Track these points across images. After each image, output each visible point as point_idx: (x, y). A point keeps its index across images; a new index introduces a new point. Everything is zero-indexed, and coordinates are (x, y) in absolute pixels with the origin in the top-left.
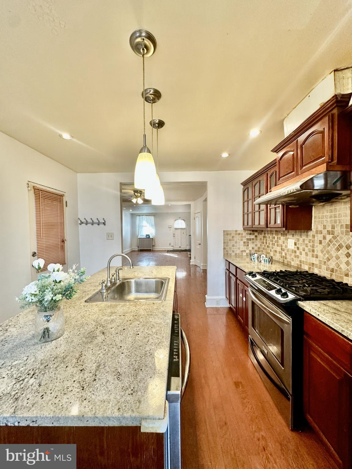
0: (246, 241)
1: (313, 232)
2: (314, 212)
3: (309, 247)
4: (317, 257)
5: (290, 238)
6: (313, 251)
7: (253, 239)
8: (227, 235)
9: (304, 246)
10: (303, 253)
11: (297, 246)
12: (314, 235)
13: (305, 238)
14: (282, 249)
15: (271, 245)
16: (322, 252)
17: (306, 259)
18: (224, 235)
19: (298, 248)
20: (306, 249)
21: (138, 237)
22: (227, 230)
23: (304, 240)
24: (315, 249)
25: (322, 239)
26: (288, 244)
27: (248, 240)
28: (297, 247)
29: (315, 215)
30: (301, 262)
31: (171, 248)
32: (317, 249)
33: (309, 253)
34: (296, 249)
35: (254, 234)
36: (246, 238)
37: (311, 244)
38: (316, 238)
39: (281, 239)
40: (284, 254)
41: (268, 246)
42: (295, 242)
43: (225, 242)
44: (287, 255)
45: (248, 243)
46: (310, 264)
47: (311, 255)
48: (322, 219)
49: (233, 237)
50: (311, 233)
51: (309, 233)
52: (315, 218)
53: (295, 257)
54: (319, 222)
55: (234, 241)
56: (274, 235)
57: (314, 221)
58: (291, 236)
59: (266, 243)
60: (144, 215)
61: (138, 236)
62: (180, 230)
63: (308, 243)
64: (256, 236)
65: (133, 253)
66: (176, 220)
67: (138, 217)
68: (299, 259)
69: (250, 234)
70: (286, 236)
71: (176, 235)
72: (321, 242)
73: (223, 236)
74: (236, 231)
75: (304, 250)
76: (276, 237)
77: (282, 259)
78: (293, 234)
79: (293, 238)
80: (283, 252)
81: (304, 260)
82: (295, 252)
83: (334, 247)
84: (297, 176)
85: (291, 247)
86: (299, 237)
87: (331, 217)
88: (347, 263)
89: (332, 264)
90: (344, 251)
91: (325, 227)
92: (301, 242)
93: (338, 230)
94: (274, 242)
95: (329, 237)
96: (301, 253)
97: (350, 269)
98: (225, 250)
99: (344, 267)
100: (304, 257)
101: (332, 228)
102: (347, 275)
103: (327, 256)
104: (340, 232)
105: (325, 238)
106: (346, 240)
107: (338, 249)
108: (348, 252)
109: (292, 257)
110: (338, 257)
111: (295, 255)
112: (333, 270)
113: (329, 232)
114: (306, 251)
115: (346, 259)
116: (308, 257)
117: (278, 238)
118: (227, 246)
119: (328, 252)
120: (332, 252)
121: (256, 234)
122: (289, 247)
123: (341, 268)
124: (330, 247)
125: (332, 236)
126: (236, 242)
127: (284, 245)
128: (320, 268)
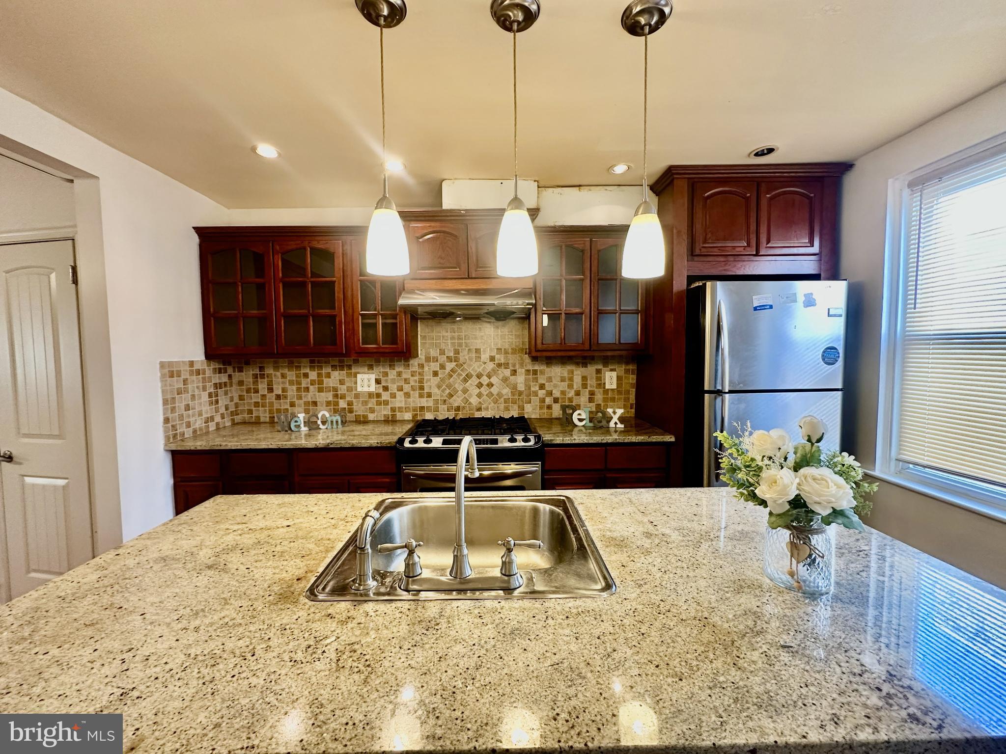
0: (212, 390)
1: (419, 359)
2: (422, 329)
3: (412, 383)
4: (429, 395)
5: (363, 373)
6: (422, 388)
7: (225, 383)
8: (170, 377)
9: (402, 383)
10: (400, 394)
11: (383, 384)
12: (422, 365)
13: (403, 370)
14: (336, 396)
15: (291, 393)
16: (439, 387)
17: (406, 404)
18: (163, 376)
19: (386, 389)
20: (407, 388)
22: (169, 362)
23: (399, 374)
24: (425, 385)
25: (437, 369)
26: (356, 383)
27: (217, 388)
28: (383, 387)
29: (423, 334)
30: (393, 410)
32: (429, 383)
33: (412, 392)
34: (381, 391)
35: (226, 372)
36: (213, 382)
37: (417, 378)
38: (426, 369)
39: (332, 377)
40: (342, 404)
42: (376, 379)
43: (167, 401)
44: (355, 404)
45: (217, 396)
46: (415, 410)
47: (417, 395)
48: (436, 340)
49: (185, 381)
50: (414, 362)
51: (411, 363)
52: (423, 338)
53: (377, 405)
54: (431, 344)
55: (188, 393)
56: (306, 370)
57: (422, 343)
58: (366, 369)
59: (271, 390)
63: (409, 376)
64: (230, 376)
68: (389, 407)
69: (220, 371)
70: (350, 369)
72: (435, 374)
73: (162, 381)
74: (192, 363)
75: (400, 389)
76: (313, 375)
78: (372, 365)
79: (370, 371)
80: (341, 401)
81: (403, 405)
82: (378, 395)
83: (459, 378)
84: (469, 278)
85: (366, 389)
86: (388, 370)
87: (453, 338)
88: (479, 395)
89: (457, 401)
90: (474, 381)
91: (442, 352)
92: (393, 377)
93: (464, 356)
94: (303, 385)
95: (450, 366)
96: (393, 396)
97: (484, 401)
98: (170, 425)
99: (474, 401)
100: (401, 402)
101: (455, 354)
102: (479, 409)
103: (447, 391)
104: (467, 358)
105: (442, 367)
106: (476, 368)
107: (465, 380)
108: (480, 382)
109: (370, 405)
110: (465, 391)
111: (377, 401)
112: (458, 409)
113: (449, 359)
114: (405, 391)
115: (478, 391)
116: (411, 400)
117: (319, 375)
118: (173, 410)
119: (449, 386)
120: (456, 386)
121: (230, 370)
122: (359, 389)
123: (470, 403)
124: (452, 379)
125: (455, 363)
126: (193, 396)
127: (344, 387)
128: (437, 410)
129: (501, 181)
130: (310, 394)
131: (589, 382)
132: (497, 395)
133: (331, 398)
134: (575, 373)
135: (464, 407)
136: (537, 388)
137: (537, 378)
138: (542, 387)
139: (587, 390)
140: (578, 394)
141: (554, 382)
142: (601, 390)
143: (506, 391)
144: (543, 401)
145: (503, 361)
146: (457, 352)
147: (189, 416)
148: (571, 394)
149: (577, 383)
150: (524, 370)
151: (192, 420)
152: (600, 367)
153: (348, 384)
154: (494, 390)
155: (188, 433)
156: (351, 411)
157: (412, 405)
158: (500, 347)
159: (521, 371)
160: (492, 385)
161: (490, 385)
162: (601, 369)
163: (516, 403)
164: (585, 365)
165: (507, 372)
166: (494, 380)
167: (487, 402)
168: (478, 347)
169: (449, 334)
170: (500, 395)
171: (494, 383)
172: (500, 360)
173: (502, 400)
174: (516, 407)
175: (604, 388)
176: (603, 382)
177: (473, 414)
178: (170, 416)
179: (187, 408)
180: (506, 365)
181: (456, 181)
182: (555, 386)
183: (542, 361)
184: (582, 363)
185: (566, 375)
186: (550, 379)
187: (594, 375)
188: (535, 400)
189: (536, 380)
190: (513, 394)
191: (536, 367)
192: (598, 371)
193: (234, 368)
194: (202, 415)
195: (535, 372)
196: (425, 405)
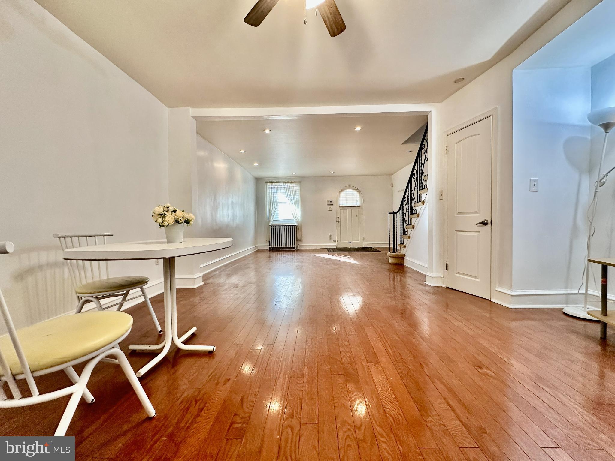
21: (269, 224)
31: (333, 245)
60: (280, 181)
61: (269, 222)
62: (349, 210)
65: (259, 255)
66: (342, 191)
67: (268, 186)
71: (342, 219)
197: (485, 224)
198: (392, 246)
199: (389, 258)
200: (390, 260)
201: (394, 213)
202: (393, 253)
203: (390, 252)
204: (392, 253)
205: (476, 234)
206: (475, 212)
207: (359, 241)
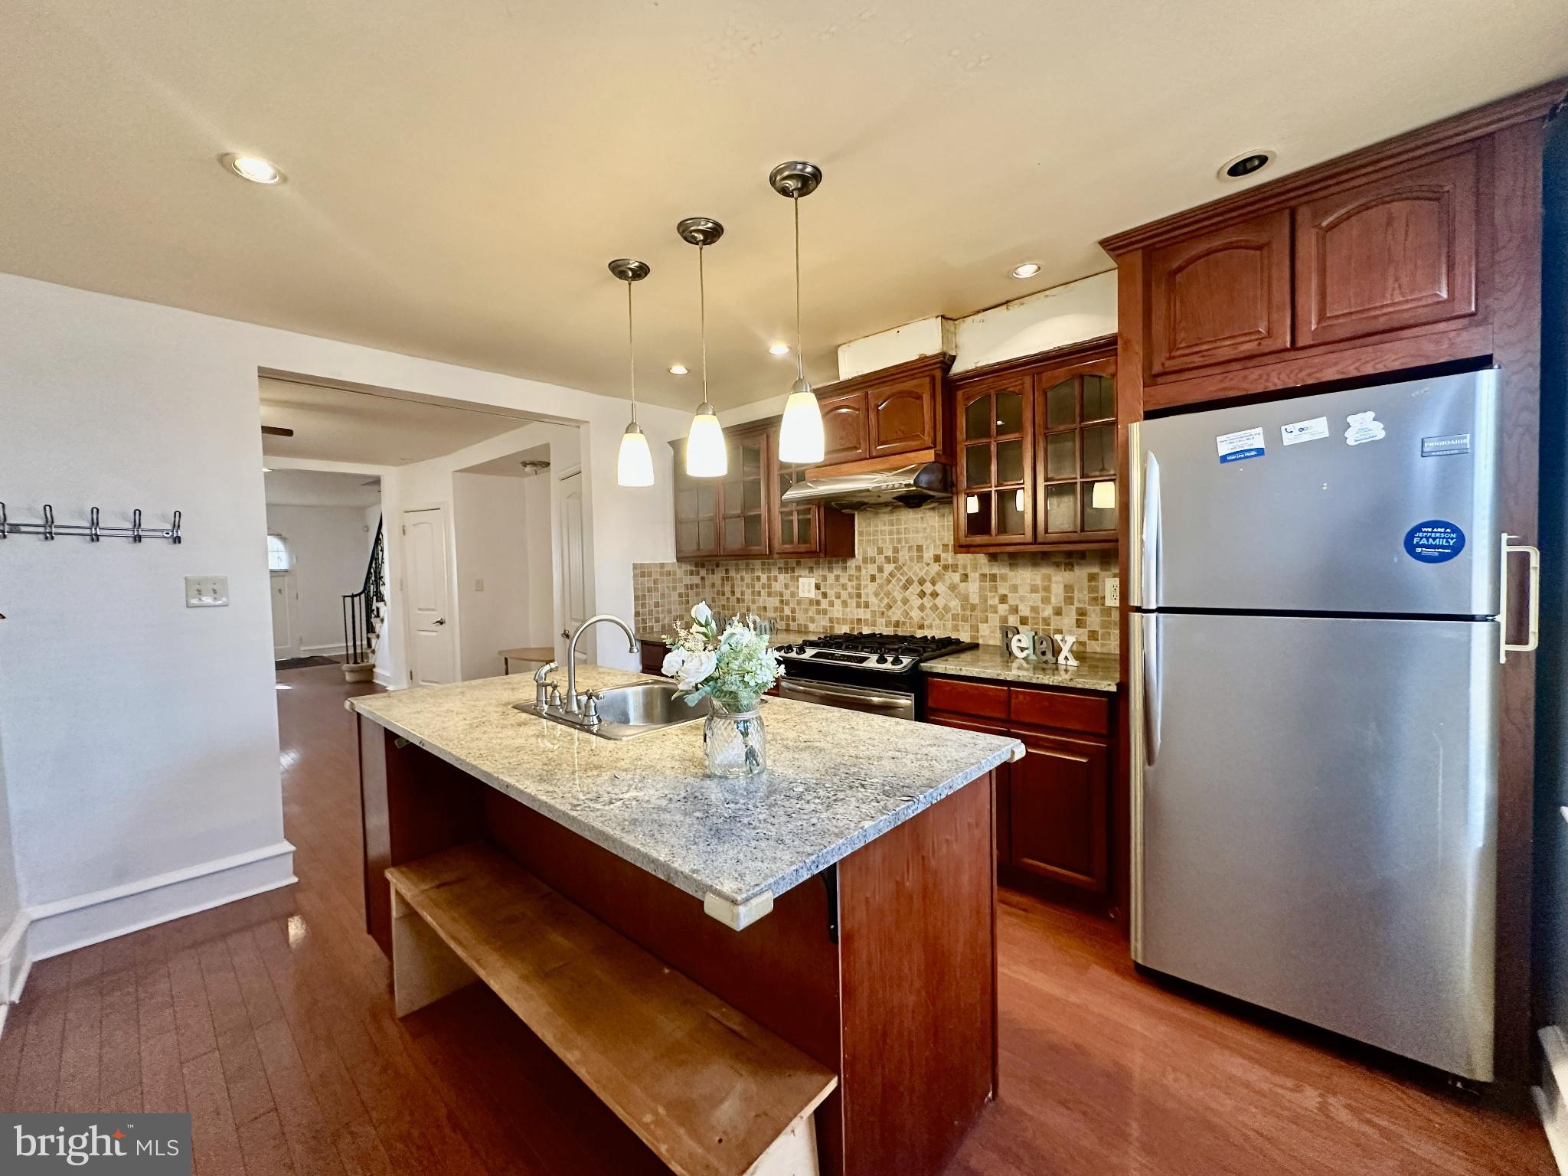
0: (683, 591)
1: (857, 560)
2: (858, 523)
3: (850, 590)
4: (867, 606)
5: (805, 577)
6: (859, 596)
7: (697, 586)
8: (641, 577)
9: (839, 589)
10: (838, 602)
11: (822, 590)
12: (860, 567)
13: (841, 574)
14: (782, 601)
15: (748, 597)
16: (876, 595)
17: (843, 614)
18: (635, 576)
19: (825, 595)
20: (844, 595)
22: (641, 564)
23: (837, 578)
24: (862, 591)
25: (875, 572)
26: (798, 588)
27: (688, 589)
28: (823, 593)
29: (860, 529)
30: (831, 620)
32: (866, 591)
33: (849, 601)
34: (820, 598)
35: (698, 574)
36: (684, 583)
37: (854, 583)
38: (863, 572)
39: (779, 580)
40: (787, 611)
41: (738, 599)
42: (816, 584)
43: (638, 597)
44: (797, 611)
46: (852, 622)
47: (855, 605)
48: (874, 536)
49: (656, 582)
50: (852, 564)
51: (848, 564)
52: (861, 534)
53: (818, 612)
54: (869, 541)
55: (658, 591)
56: (759, 573)
57: (859, 540)
58: (807, 571)
59: (733, 593)
63: (846, 581)
64: (703, 578)
68: (828, 616)
69: (692, 574)
70: (794, 572)
72: (873, 578)
73: (634, 580)
74: (662, 565)
75: (838, 597)
76: (764, 578)
77: (783, 623)
78: (813, 567)
79: (811, 575)
80: (786, 607)
81: (841, 616)
82: (818, 603)
83: (898, 584)
84: (871, 458)
85: (807, 595)
86: (826, 573)
87: (891, 533)
88: (922, 608)
89: (896, 614)
90: (915, 588)
91: (880, 551)
92: (832, 582)
93: (904, 555)
94: (757, 589)
95: (889, 568)
96: (831, 604)
97: (927, 615)
98: (640, 618)
99: (915, 614)
100: (838, 611)
101: (893, 553)
102: (921, 627)
103: (886, 601)
104: (907, 558)
105: (881, 570)
106: (918, 571)
107: (905, 588)
108: (922, 591)
109: (810, 614)
110: (905, 601)
111: (817, 609)
112: (897, 624)
113: (888, 560)
114: (842, 598)
115: (920, 601)
116: (848, 609)
117: (769, 578)
118: (643, 605)
119: (888, 594)
120: (895, 594)
121: (703, 572)
122: (801, 595)
123: (911, 618)
124: (890, 586)
125: (895, 565)
126: (663, 596)
127: (788, 592)
128: (874, 624)
129: (896, 330)
130: (761, 599)
131: (1076, 594)
132: (943, 609)
133: (777, 604)
134: (1054, 579)
135: (904, 623)
136: (996, 601)
137: (996, 587)
138: (1003, 599)
139: (1074, 608)
140: (1058, 612)
141: (1021, 592)
142: (1098, 608)
143: (955, 604)
144: (1004, 619)
145: (950, 562)
146: (896, 550)
147: (658, 612)
148: (1048, 612)
149: (1057, 595)
150: (978, 574)
151: (661, 616)
152: (1095, 570)
153: (792, 589)
154: (940, 602)
155: (657, 627)
156: (794, 620)
157: (850, 616)
158: (946, 543)
159: (974, 576)
160: (937, 595)
161: (935, 595)
162: (1097, 574)
163: (967, 621)
164: (1070, 566)
165: (956, 577)
166: (940, 588)
167: (931, 618)
168: (920, 544)
169: (887, 528)
170: (946, 609)
171: (939, 592)
172: (947, 560)
173: (950, 615)
174: (967, 627)
175: (1103, 605)
176: (1101, 595)
177: (915, 632)
178: (641, 611)
179: (657, 605)
180: (955, 568)
181: (851, 344)
182: (1022, 599)
183: (1002, 560)
184: (1065, 564)
185: (1039, 582)
186: (1015, 588)
187: (1085, 583)
188: (995, 621)
189: (995, 589)
190: (963, 608)
191: (995, 570)
192: (1092, 578)
193: (707, 570)
194: (671, 613)
195: (993, 577)
196: (863, 617)
197: (441, 623)
198: (351, 651)
199: (347, 673)
200: (348, 677)
201: (353, 596)
202: (354, 665)
203: (348, 663)
204: (352, 665)
205: (435, 634)
206: (433, 610)
207: (289, 646)
